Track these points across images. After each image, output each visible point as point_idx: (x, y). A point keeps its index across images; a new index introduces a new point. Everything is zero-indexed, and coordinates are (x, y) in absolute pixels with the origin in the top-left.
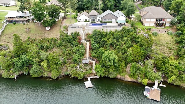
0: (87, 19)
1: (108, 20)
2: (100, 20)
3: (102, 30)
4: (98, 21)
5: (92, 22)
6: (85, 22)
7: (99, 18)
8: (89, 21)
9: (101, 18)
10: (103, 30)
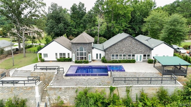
0: (64, 54)
1: (122, 57)
2: (102, 56)
3: (112, 89)
4: (95, 58)
5: (79, 62)
6: (59, 61)
7: (99, 52)
8: (70, 60)
9: (105, 51)
10: (115, 92)
